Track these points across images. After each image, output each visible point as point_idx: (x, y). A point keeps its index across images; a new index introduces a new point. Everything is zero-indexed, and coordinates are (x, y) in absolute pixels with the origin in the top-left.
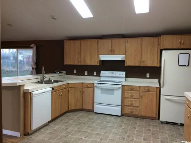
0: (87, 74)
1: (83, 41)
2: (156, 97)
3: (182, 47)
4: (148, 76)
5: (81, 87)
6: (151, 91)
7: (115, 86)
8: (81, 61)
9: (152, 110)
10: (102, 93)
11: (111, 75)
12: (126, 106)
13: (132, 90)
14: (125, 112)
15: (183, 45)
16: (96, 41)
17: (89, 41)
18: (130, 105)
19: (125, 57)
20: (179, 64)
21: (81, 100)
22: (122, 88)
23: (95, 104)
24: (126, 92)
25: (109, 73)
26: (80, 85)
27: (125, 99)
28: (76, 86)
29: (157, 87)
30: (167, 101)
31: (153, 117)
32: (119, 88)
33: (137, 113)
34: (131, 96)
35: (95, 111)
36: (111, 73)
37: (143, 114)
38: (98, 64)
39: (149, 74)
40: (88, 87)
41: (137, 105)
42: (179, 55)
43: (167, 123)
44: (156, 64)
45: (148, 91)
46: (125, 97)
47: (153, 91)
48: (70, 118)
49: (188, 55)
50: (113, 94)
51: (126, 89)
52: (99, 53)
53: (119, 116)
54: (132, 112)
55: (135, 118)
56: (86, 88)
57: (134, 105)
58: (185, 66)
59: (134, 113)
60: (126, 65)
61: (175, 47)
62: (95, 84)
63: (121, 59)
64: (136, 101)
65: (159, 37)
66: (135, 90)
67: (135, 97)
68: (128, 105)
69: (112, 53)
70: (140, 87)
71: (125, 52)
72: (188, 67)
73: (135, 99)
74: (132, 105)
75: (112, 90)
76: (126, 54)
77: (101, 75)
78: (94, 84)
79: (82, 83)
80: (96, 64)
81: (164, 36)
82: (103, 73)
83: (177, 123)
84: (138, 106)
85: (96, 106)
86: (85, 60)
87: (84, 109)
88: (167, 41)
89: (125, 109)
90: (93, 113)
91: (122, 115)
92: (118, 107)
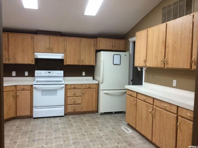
0: (15, 75)
1: (10, 35)
2: (96, 92)
3: (114, 49)
4: (84, 74)
5: (13, 91)
6: (92, 87)
7: (59, 86)
8: (9, 60)
9: (92, 105)
10: (42, 95)
11: (48, 75)
12: (69, 105)
13: (75, 88)
14: (68, 111)
15: (114, 47)
16: (30, 36)
17: (20, 36)
18: (73, 103)
19: (64, 55)
20: (114, 63)
21: (14, 106)
22: (65, 88)
23: (34, 108)
24: (69, 91)
25: (46, 73)
26: (13, 88)
27: (68, 98)
28: (7, 91)
29: (96, 84)
30: (105, 95)
31: (93, 111)
32: (63, 88)
33: (80, 110)
34: (74, 94)
35: (34, 117)
36: (48, 73)
37: (84, 110)
38: (33, 63)
39: (85, 72)
40: (23, 90)
41: (79, 103)
42: (113, 56)
43: (106, 113)
44: (92, 63)
45: (89, 88)
46: (68, 96)
47: (93, 87)
48: (7, 129)
49: (120, 56)
50: (56, 94)
51: (68, 88)
52: (34, 50)
53: (63, 116)
54: (75, 110)
55: (78, 115)
56: (20, 91)
57: (77, 103)
58: (118, 64)
59: (77, 110)
60: (65, 64)
61: (108, 49)
62: (34, 86)
63: (62, 57)
64: (79, 98)
65: (95, 39)
66: (77, 88)
67: (78, 95)
68: (71, 103)
69: (51, 50)
70: (82, 84)
71: (64, 51)
72: (120, 66)
73: (77, 96)
74: (74, 103)
75: (56, 90)
76: (65, 53)
77: (36, 75)
78: (32, 86)
79: (16, 86)
80: (30, 62)
81: (100, 38)
82: (37, 73)
83: (112, 112)
84: (81, 103)
85: (35, 110)
86: (14, 57)
87: (18, 116)
88: (103, 43)
89: (68, 108)
90: (31, 119)
91: (65, 114)
92: (62, 107)
